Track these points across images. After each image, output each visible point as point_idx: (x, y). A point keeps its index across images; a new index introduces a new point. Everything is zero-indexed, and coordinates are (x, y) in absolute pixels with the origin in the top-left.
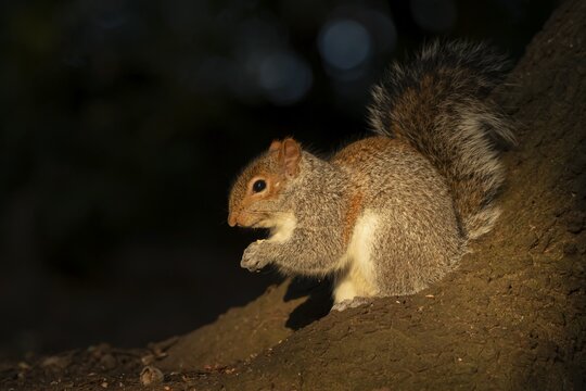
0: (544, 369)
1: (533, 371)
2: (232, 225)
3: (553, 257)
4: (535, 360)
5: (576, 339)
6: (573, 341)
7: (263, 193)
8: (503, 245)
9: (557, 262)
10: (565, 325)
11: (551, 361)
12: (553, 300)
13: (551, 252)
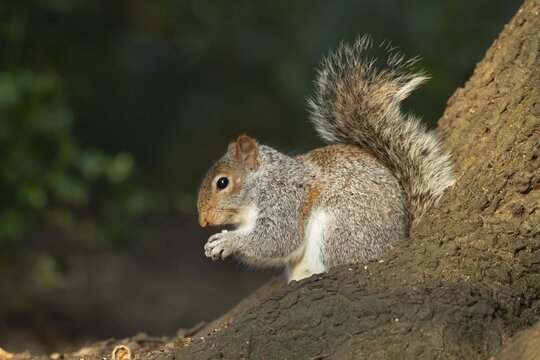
0: (481, 326)
1: (468, 328)
2: (204, 225)
3: (503, 217)
4: (471, 317)
5: (523, 296)
6: (519, 299)
7: (227, 190)
8: (459, 209)
9: (505, 222)
10: (511, 282)
11: (490, 318)
12: (500, 259)
13: (501, 213)
